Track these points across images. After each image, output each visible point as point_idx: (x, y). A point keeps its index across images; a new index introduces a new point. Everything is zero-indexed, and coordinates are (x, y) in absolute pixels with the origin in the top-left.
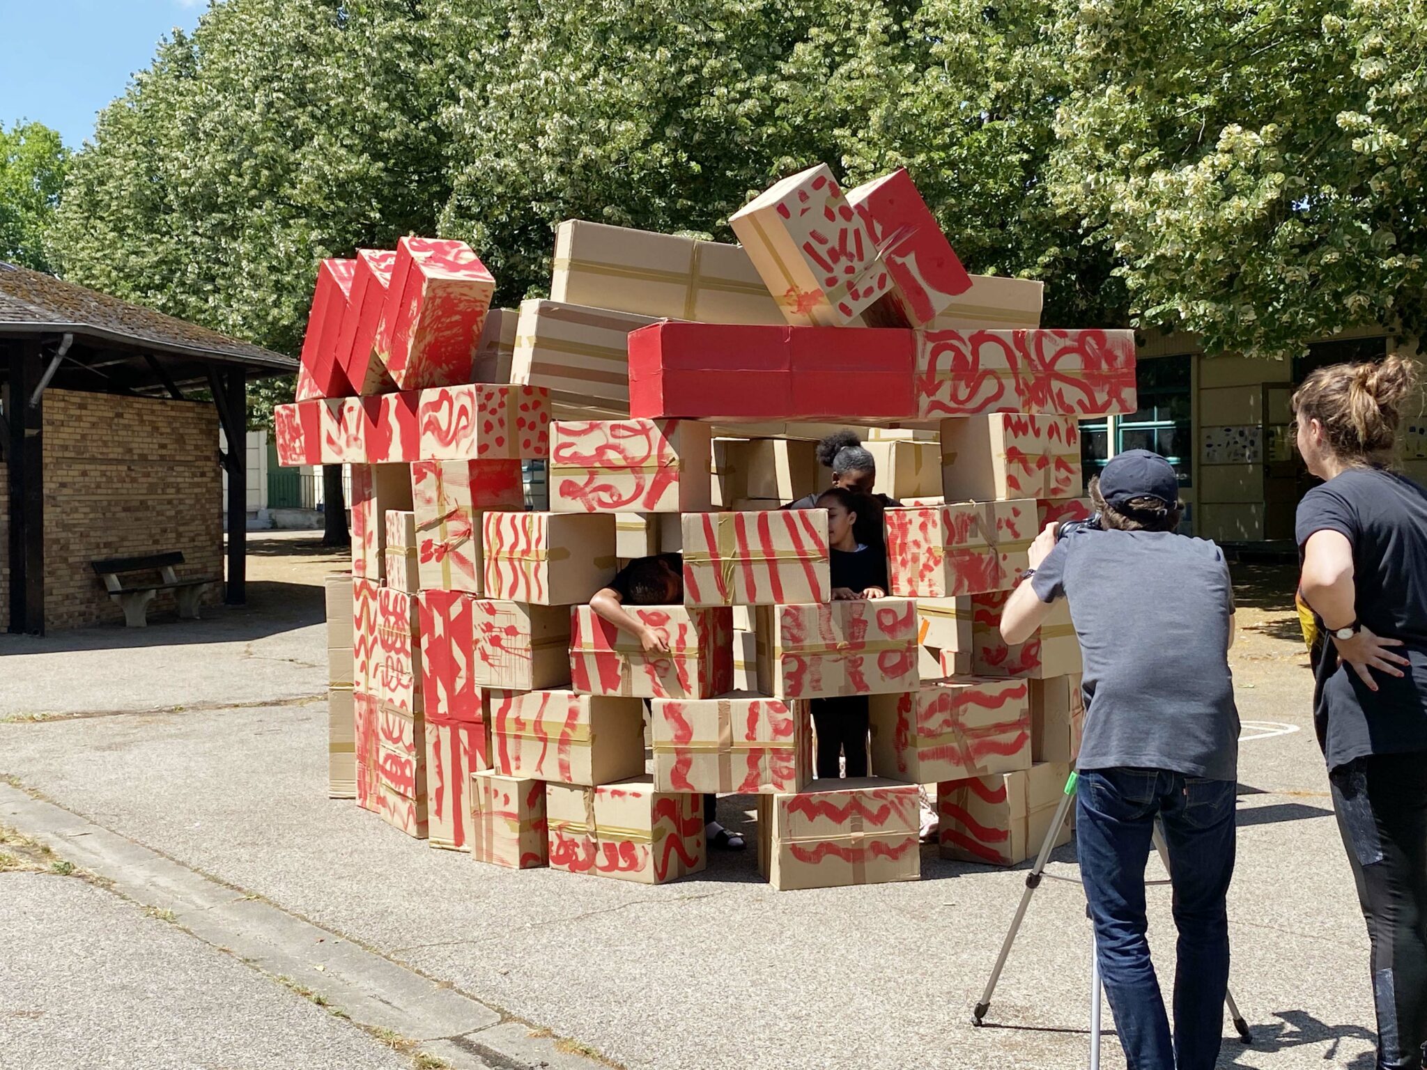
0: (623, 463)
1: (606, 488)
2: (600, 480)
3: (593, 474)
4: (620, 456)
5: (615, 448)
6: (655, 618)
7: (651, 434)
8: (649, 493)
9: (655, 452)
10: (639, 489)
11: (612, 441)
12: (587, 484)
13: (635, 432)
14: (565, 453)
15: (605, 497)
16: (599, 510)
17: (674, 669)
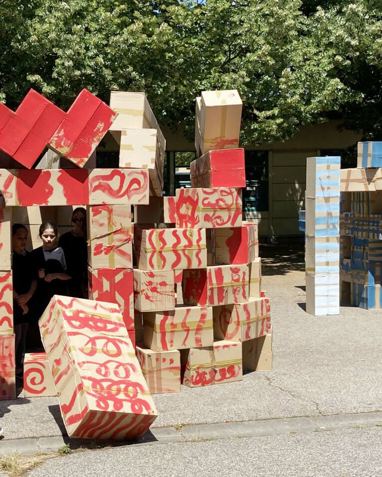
0: (225, 207)
1: (219, 217)
2: (217, 214)
3: (215, 211)
4: (224, 204)
5: (222, 200)
6: (235, 270)
7: (233, 194)
8: (233, 219)
9: (235, 202)
10: (230, 217)
11: (221, 197)
12: (213, 216)
13: (229, 194)
14: (206, 202)
15: (219, 221)
16: (217, 227)
17: (242, 291)
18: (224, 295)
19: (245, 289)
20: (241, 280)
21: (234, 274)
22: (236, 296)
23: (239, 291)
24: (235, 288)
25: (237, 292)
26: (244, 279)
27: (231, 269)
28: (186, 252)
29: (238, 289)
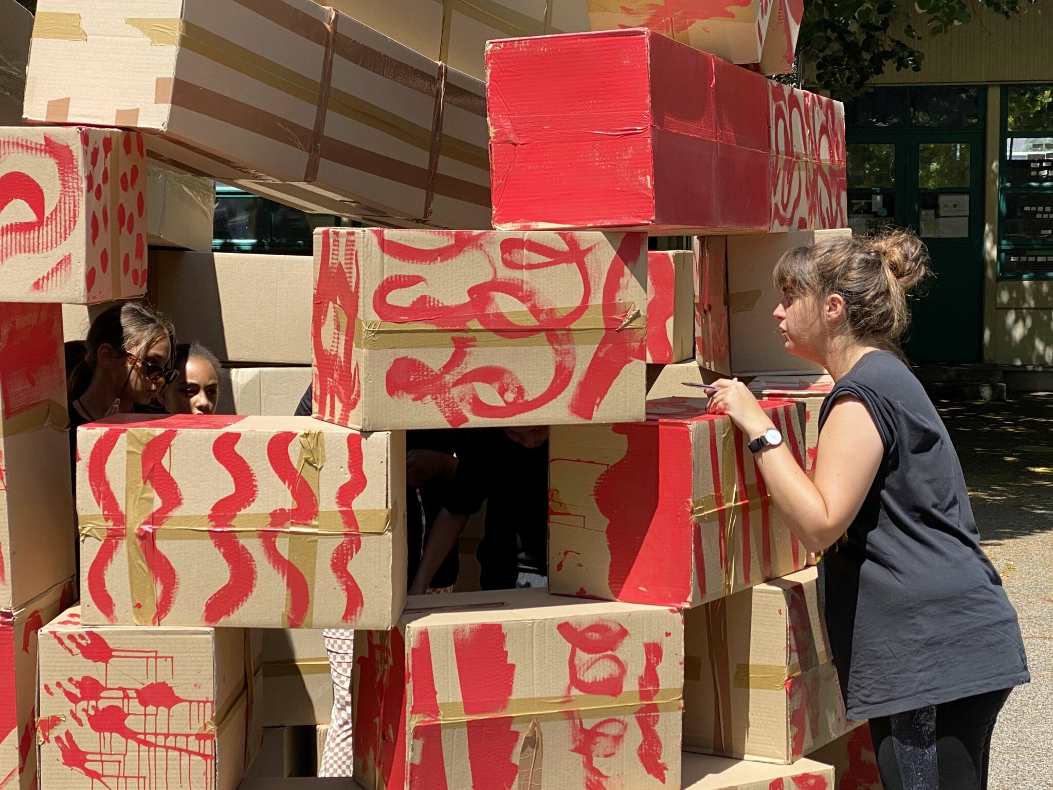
0: (531, 321)
1: (491, 375)
2: (477, 359)
3: (461, 346)
4: (524, 308)
5: (512, 289)
7: (589, 260)
8: (582, 385)
9: (597, 299)
10: (562, 377)
11: (505, 273)
12: (448, 368)
13: (556, 257)
14: (401, 298)
15: (488, 394)
16: (475, 421)
17: (634, 737)
18: (516, 759)
19: (658, 728)
20: (631, 685)
21: (583, 657)
22: (597, 762)
23: (617, 739)
24: (588, 724)
25: (602, 745)
26: (650, 677)
27: (565, 628)
28: (283, 545)
29: (613, 730)
